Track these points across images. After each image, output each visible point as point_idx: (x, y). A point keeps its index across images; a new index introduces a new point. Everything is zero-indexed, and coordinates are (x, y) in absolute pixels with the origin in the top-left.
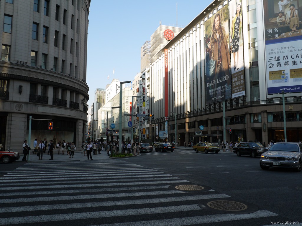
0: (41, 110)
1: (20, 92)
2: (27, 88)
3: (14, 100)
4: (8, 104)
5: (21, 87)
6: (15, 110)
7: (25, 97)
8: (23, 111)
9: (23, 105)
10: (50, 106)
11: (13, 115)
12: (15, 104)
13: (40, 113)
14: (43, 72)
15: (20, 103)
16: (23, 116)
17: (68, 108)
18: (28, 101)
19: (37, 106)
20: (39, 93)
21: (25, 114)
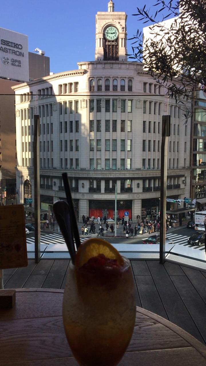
0: (96, 197)
1: (83, 187)
2: (87, 184)
3: (81, 192)
5: (83, 184)
6: (81, 198)
7: (86, 189)
8: (86, 198)
9: (85, 194)
10: (103, 194)
11: (81, 200)
12: (81, 194)
15: (83, 194)
16: (86, 201)
18: (88, 191)
19: (93, 194)
20: (95, 186)
21: (87, 200)
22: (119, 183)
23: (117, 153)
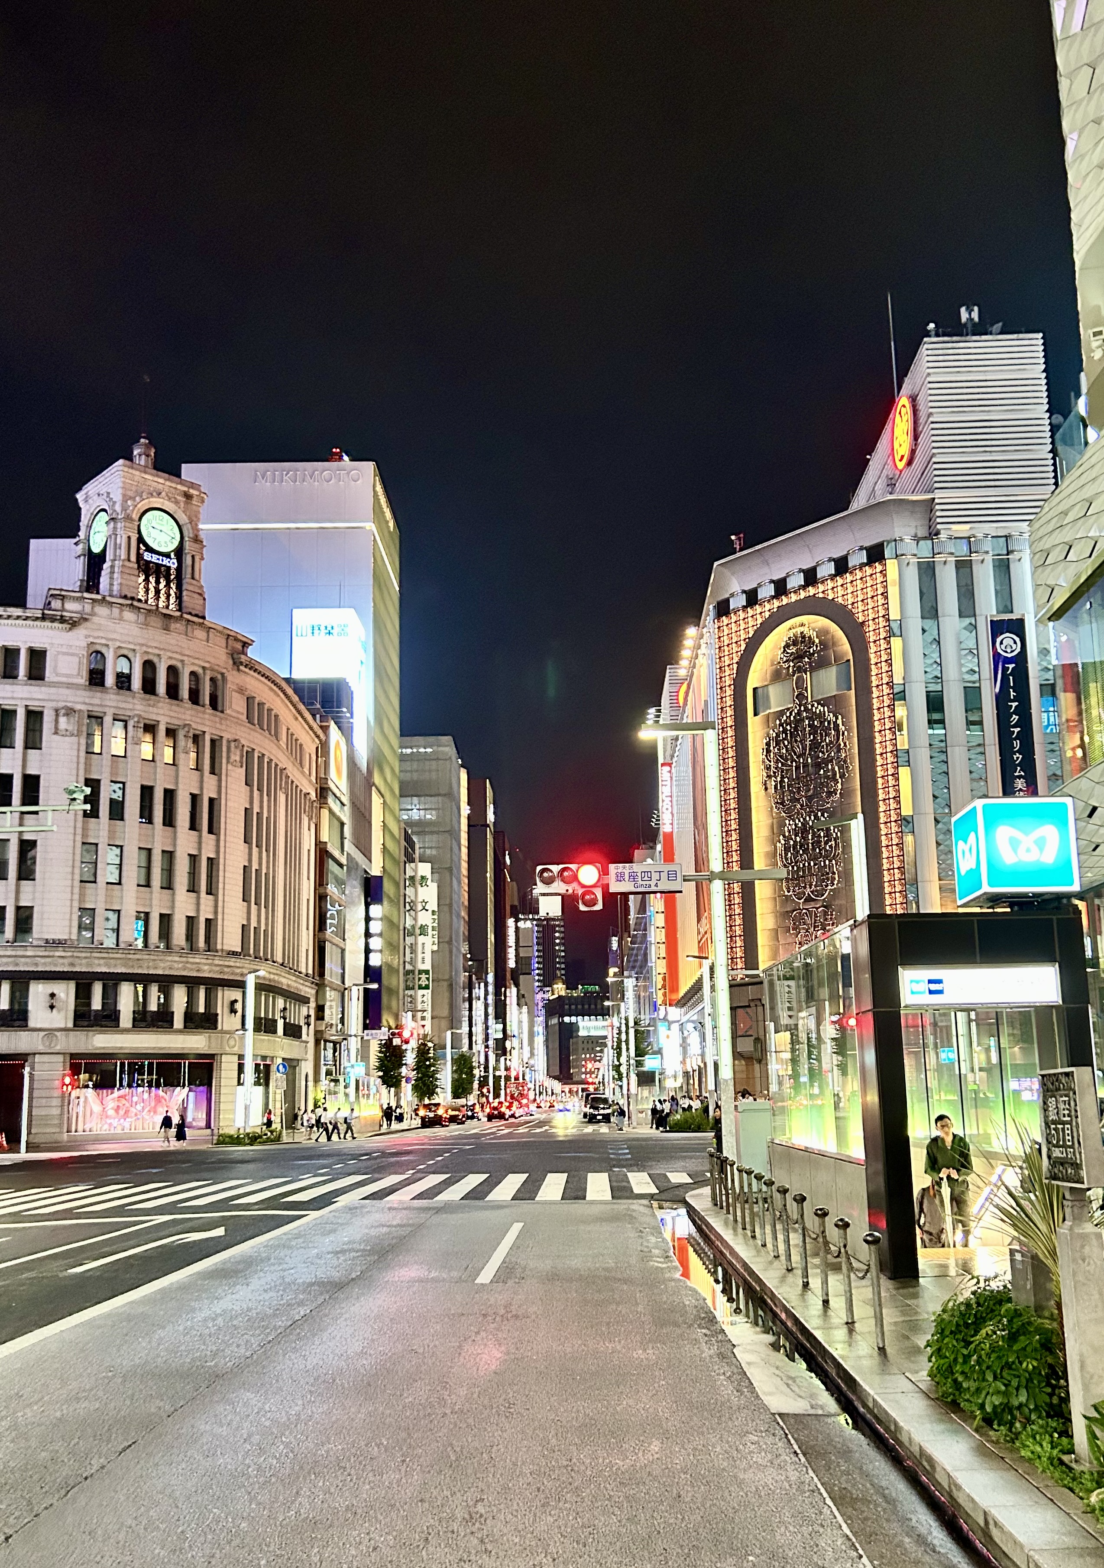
0: (101, 1042)
1: (52, 1007)
2: (67, 994)
3: (39, 1026)
4: (23, 1034)
5: (53, 994)
6: (41, 1048)
7: (64, 1017)
8: (58, 1048)
9: (58, 1034)
10: (126, 1031)
11: (38, 1058)
12: (42, 1034)
13: (98, 1051)
14: (105, 955)
15: (52, 1032)
16: (60, 1058)
17: (179, 1031)
18: (70, 1025)
19: (91, 1033)
20: (97, 1004)
21: (64, 1054)
22: (179, 997)
23: (174, 894)
